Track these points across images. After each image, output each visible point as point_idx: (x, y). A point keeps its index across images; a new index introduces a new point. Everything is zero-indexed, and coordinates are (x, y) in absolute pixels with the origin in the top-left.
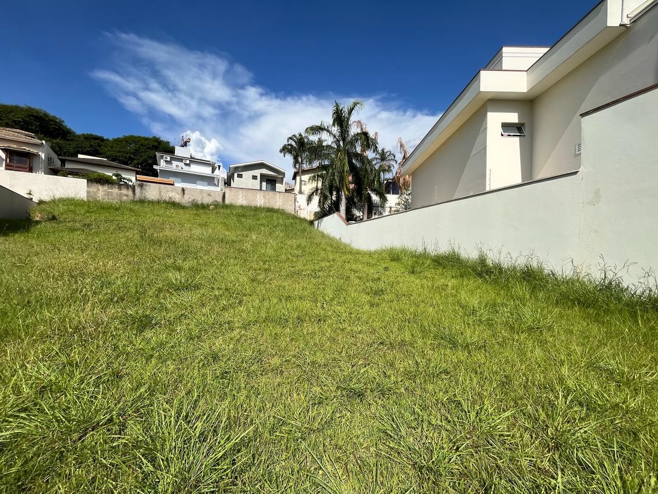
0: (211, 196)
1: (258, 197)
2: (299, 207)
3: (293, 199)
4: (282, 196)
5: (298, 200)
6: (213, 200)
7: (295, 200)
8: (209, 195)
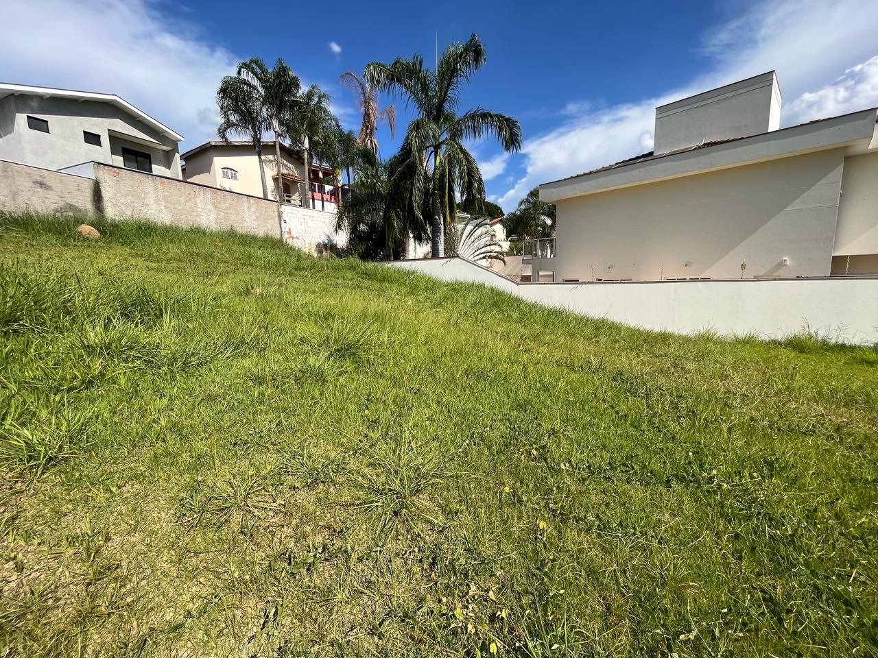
0: (48, 187)
1: (200, 205)
2: (289, 233)
3: (276, 214)
4: (254, 206)
5: (285, 217)
6: (61, 203)
7: (280, 217)
8: (42, 185)
